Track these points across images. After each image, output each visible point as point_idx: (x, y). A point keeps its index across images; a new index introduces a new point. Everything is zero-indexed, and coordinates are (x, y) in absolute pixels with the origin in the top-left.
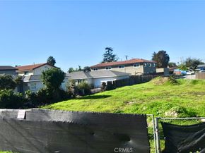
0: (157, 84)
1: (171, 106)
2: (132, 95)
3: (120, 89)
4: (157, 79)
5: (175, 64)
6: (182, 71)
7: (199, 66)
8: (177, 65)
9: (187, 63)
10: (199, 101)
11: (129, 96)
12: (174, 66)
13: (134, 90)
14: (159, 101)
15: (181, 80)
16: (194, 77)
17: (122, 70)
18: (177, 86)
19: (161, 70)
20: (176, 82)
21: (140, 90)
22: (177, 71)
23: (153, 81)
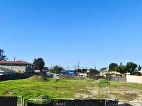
0: (33, 80)
1: (39, 95)
2: (13, 87)
3: (4, 82)
4: (34, 77)
5: (47, 68)
6: (51, 73)
7: (62, 71)
8: (49, 69)
9: (55, 68)
10: (58, 92)
11: (10, 87)
12: (47, 69)
13: (16, 83)
14: (32, 91)
15: (50, 79)
16: (57, 78)
17: (9, 68)
18: (46, 82)
19: (38, 71)
20: (46, 79)
21: (20, 83)
22: (48, 73)
23: (31, 78)
